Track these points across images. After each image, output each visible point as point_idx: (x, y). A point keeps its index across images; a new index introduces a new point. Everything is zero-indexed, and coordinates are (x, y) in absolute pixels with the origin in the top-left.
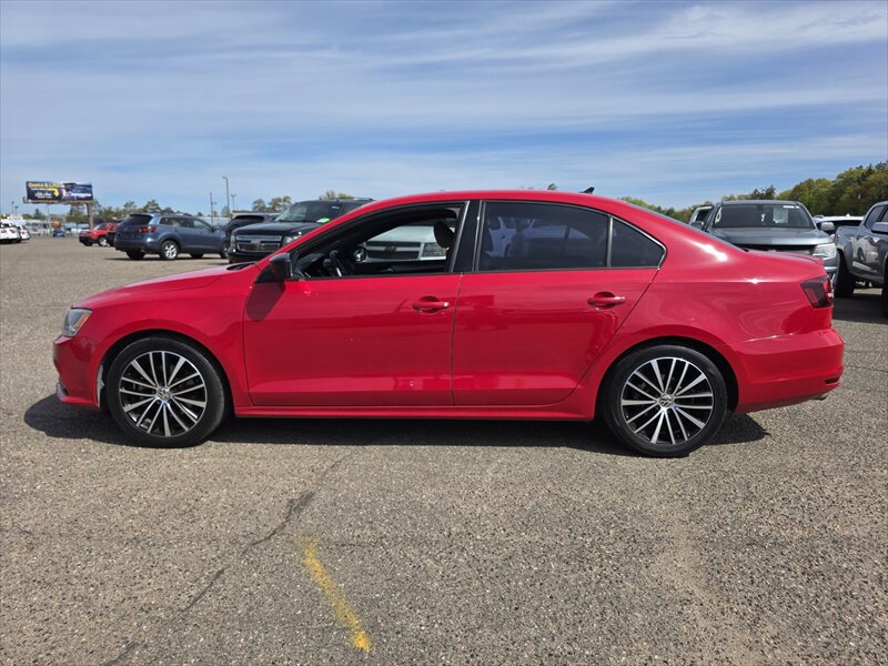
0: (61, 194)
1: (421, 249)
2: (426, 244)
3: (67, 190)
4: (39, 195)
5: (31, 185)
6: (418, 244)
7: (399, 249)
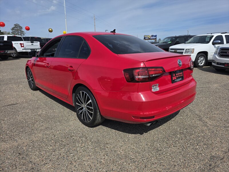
0: (150, 38)
1: (184, 51)
2: (186, 49)
3: (152, 37)
4: (146, 38)
5: (145, 36)
6: (183, 49)
7: (178, 51)
